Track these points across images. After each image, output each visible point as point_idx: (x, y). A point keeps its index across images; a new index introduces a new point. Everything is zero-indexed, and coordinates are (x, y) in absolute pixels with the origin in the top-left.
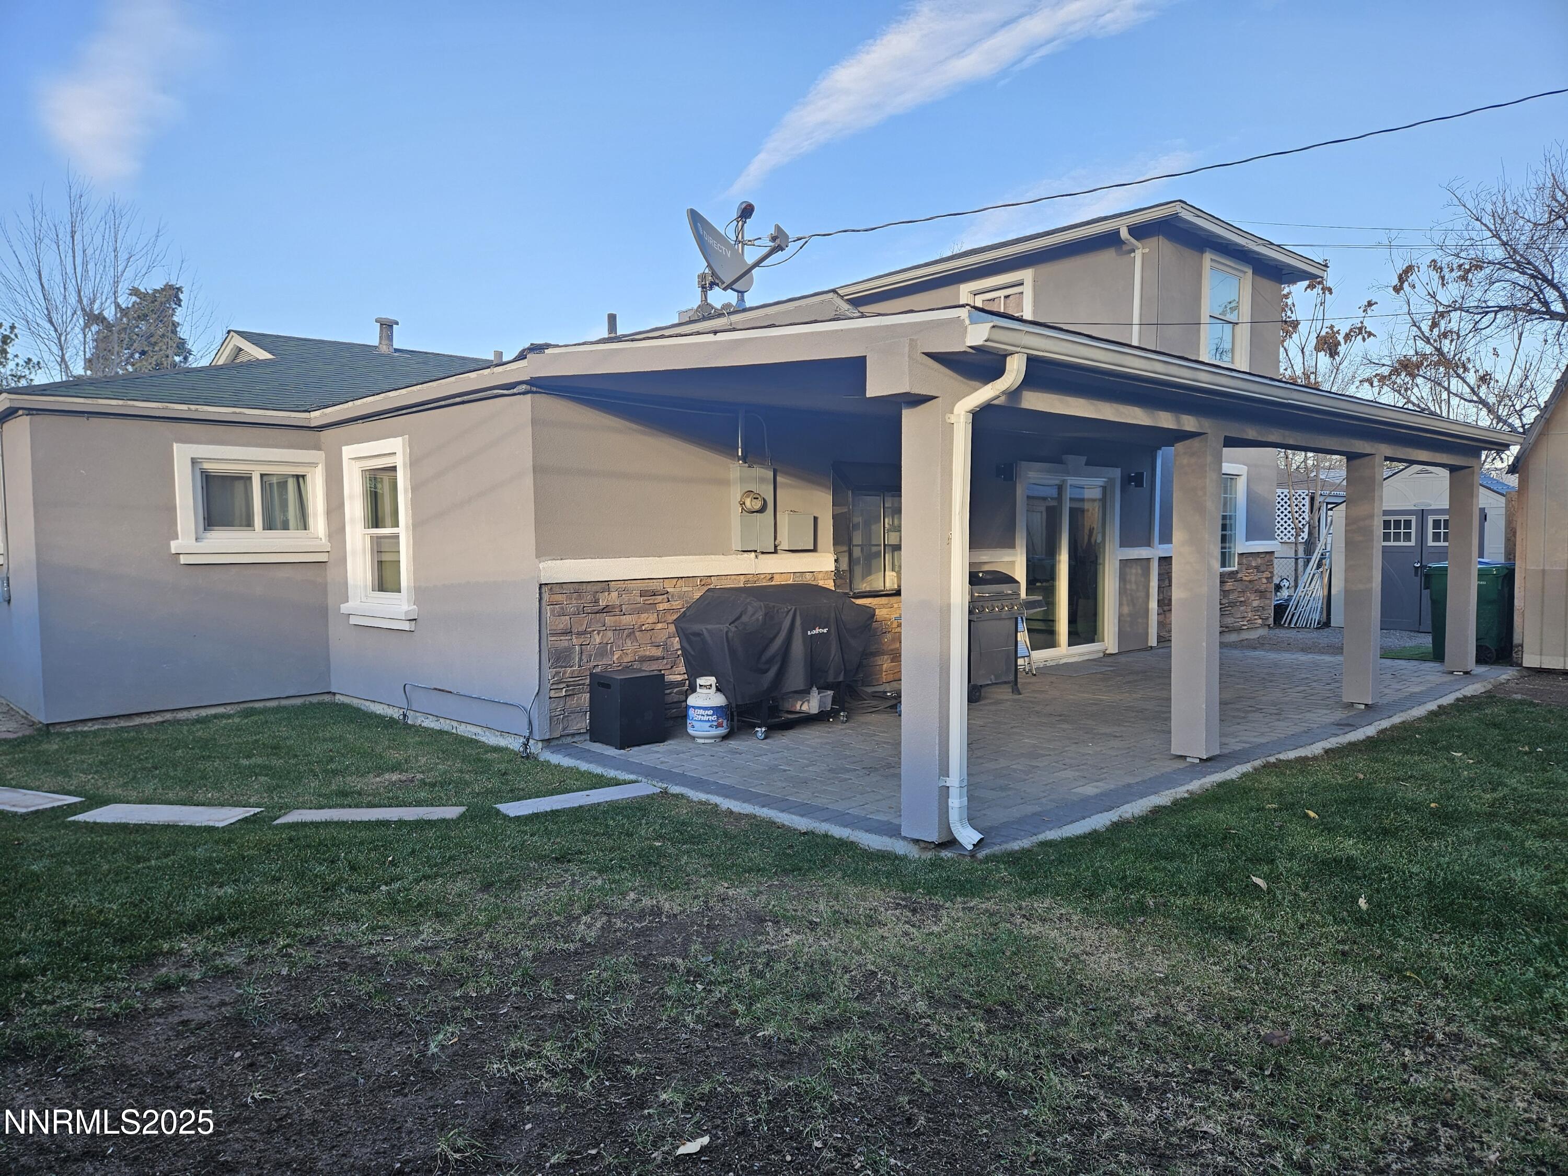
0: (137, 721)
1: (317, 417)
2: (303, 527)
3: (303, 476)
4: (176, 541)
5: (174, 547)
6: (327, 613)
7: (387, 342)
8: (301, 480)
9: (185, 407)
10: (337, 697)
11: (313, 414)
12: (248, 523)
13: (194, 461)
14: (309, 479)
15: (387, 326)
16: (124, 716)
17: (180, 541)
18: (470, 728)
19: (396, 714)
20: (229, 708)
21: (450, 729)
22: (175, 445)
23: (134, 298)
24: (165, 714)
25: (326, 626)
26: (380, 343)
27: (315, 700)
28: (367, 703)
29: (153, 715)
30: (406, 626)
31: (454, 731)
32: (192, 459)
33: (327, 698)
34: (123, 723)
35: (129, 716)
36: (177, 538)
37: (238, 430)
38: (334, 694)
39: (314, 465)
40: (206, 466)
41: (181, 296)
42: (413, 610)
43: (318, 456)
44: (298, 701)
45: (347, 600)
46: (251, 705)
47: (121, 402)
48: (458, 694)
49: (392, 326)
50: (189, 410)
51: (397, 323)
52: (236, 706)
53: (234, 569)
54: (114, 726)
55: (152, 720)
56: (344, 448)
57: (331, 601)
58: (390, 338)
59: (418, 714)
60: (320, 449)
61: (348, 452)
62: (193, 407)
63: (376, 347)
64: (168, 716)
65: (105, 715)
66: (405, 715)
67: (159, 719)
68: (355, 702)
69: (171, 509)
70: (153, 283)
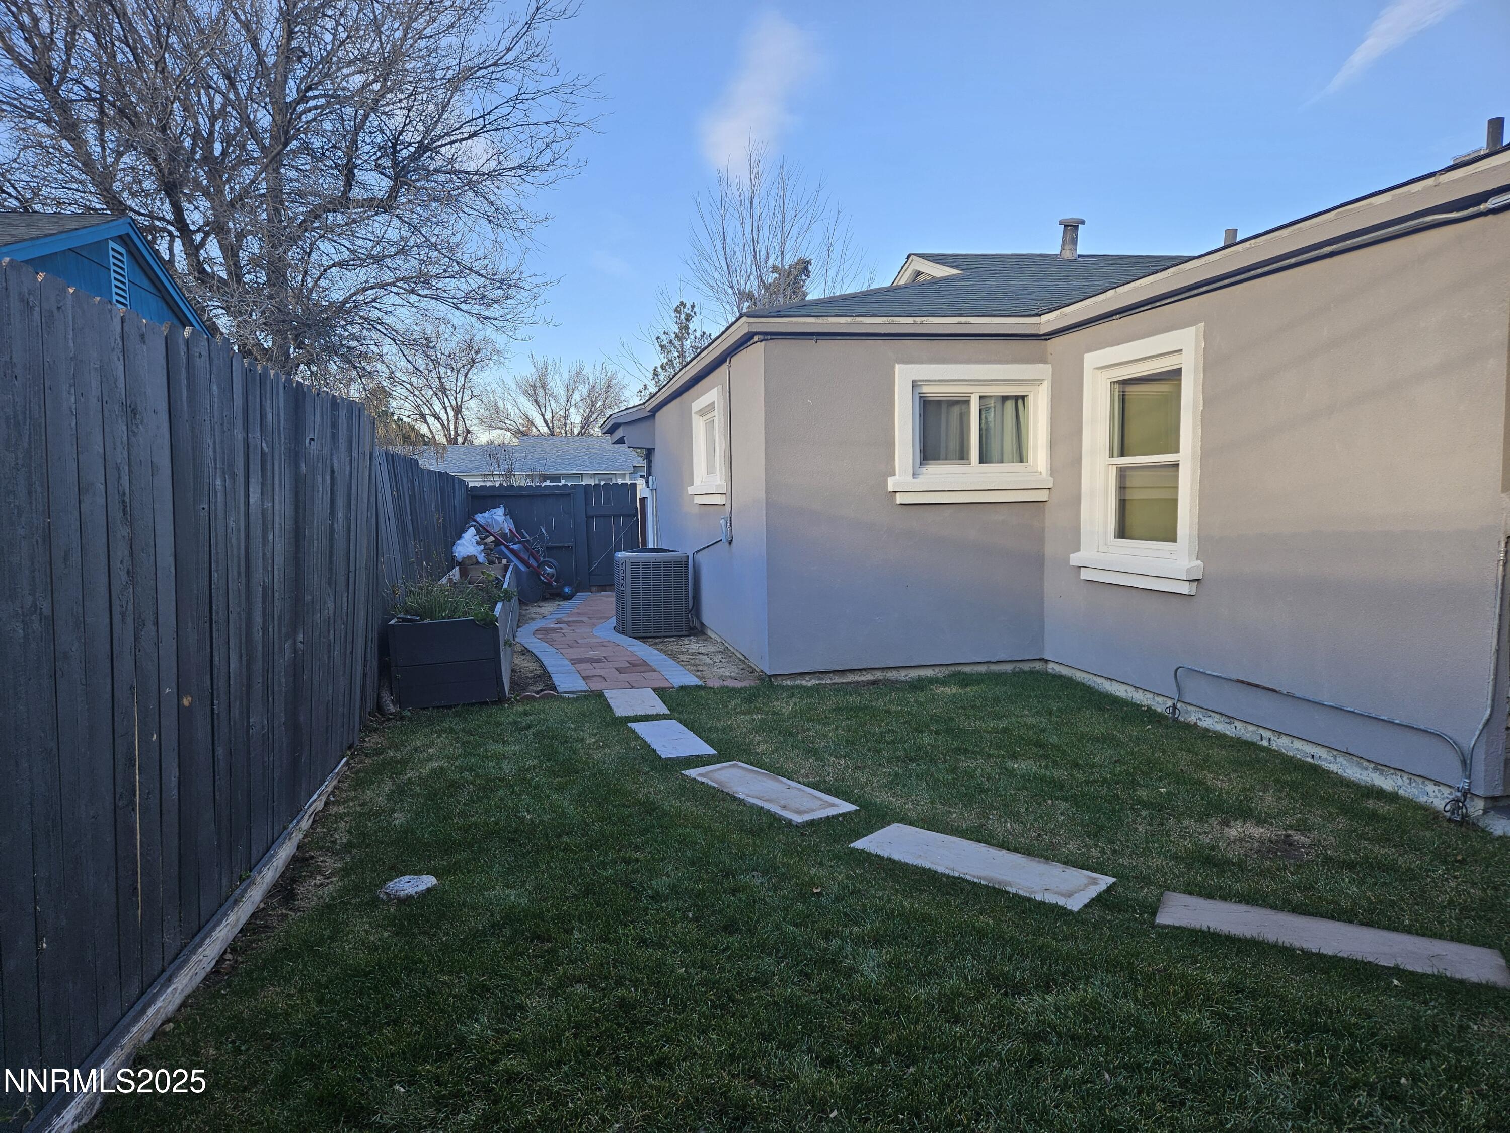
0: (850, 678)
1: (1049, 321)
2: (1018, 459)
3: (1023, 398)
4: (893, 478)
5: (892, 484)
6: (1043, 564)
7: (1071, 246)
8: (1020, 402)
9: (909, 320)
10: (1051, 666)
11: (1044, 318)
12: (963, 455)
13: (915, 385)
14: (1030, 401)
15: (1071, 228)
16: (838, 671)
17: (897, 477)
18: (1297, 744)
19: (1161, 705)
20: (937, 670)
21: (1255, 739)
22: (897, 366)
23: (776, 275)
24: (875, 672)
25: (1042, 579)
26: (1063, 248)
27: (1026, 667)
28: (1099, 680)
29: (864, 673)
30: (1185, 589)
31: (1265, 743)
32: (913, 381)
33: (1038, 666)
34: (838, 680)
35: (842, 672)
36: (894, 475)
37: (960, 345)
38: (1047, 661)
39: (1038, 382)
40: (926, 390)
41: (810, 268)
42: (1198, 567)
43: (1043, 371)
44: (1008, 668)
45: (1077, 549)
46: (960, 668)
47: (849, 319)
48: (1289, 695)
49: (1076, 227)
50: (915, 323)
51: (1083, 222)
52: (944, 668)
53: (949, 511)
54: (829, 682)
55: (863, 678)
56: (1086, 355)
57: (1050, 549)
58: (1074, 241)
59: (1190, 708)
60: (1045, 362)
61: (1092, 359)
62: (918, 320)
63: (1056, 255)
64: (879, 675)
65: (822, 669)
66: (1174, 707)
67: (869, 677)
68: (1079, 676)
69: (890, 445)
70: (790, 260)
